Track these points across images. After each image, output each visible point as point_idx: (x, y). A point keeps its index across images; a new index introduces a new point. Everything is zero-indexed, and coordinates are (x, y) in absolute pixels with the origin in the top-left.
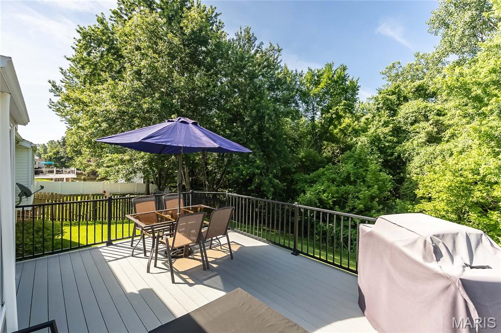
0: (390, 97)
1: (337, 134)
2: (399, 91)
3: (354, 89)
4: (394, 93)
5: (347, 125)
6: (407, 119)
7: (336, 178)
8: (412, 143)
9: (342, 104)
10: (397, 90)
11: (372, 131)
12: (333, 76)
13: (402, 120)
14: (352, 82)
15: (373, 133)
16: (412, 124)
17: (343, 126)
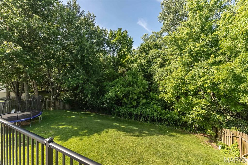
0: (145, 47)
1: (124, 63)
3: (131, 42)
5: (129, 59)
6: (152, 57)
7: (124, 84)
8: (155, 66)
9: (126, 48)
10: (148, 45)
12: (122, 35)
13: (150, 57)
14: (130, 39)
15: (139, 62)
16: (154, 59)
17: (127, 59)
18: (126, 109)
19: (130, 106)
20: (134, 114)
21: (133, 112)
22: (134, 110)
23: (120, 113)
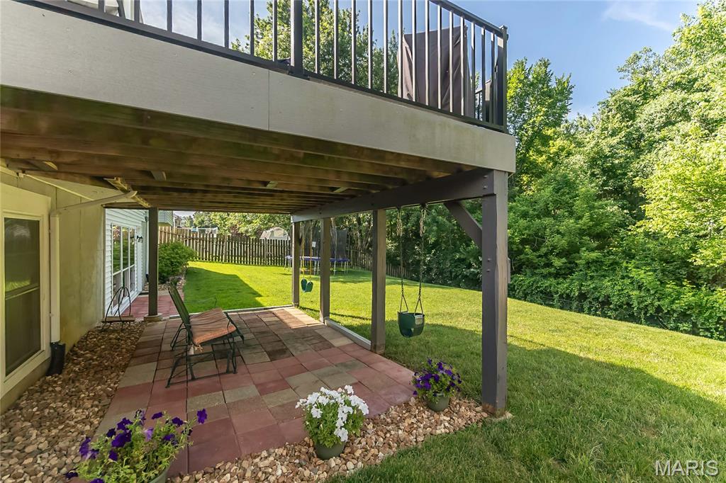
0: (630, 99)
1: (543, 163)
2: (645, 88)
3: (565, 92)
4: (635, 92)
6: (652, 123)
7: (528, 212)
8: (657, 154)
9: (542, 114)
10: (642, 87)
11: (592, 145)
12: (526, 78)
13: (643, 125)
14: (559, 82)
15: (592, 148)
16: (659, 129)
17: (553, 150)
18: (533, 279)
19: (545, 271)
20: (557, 293)
21: (555, 287)
22: (558, 284)
23: (515, 291)
